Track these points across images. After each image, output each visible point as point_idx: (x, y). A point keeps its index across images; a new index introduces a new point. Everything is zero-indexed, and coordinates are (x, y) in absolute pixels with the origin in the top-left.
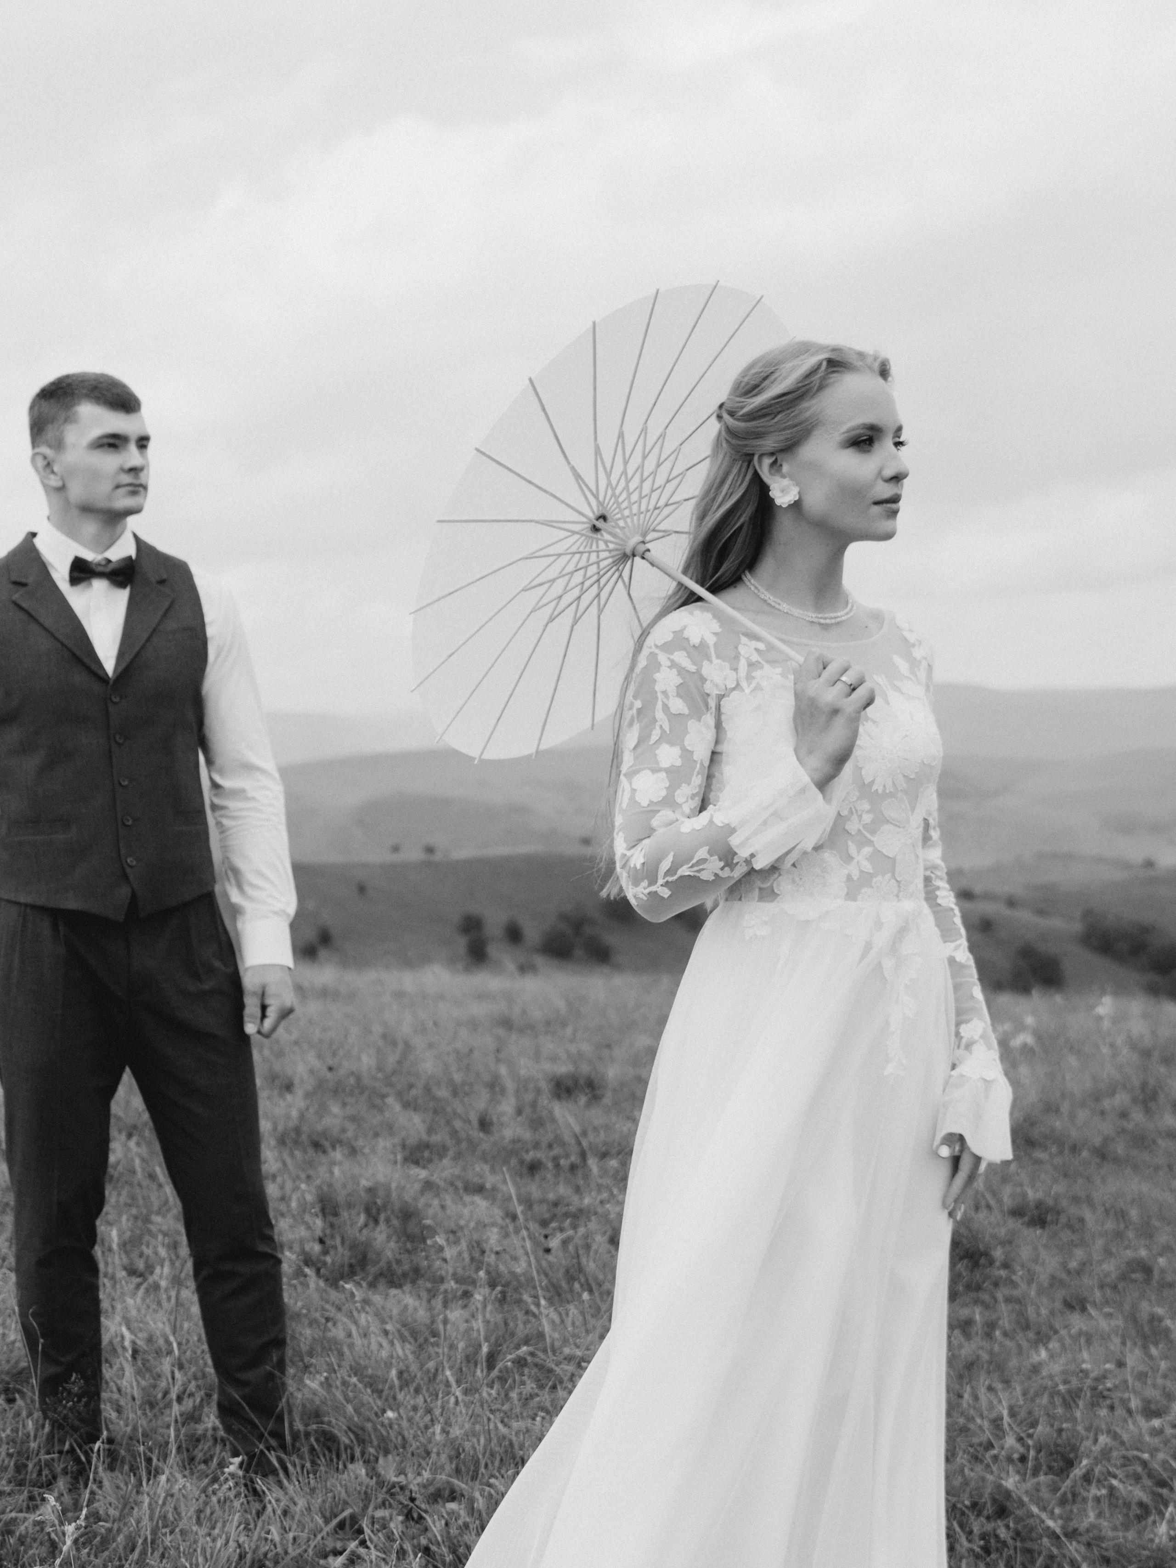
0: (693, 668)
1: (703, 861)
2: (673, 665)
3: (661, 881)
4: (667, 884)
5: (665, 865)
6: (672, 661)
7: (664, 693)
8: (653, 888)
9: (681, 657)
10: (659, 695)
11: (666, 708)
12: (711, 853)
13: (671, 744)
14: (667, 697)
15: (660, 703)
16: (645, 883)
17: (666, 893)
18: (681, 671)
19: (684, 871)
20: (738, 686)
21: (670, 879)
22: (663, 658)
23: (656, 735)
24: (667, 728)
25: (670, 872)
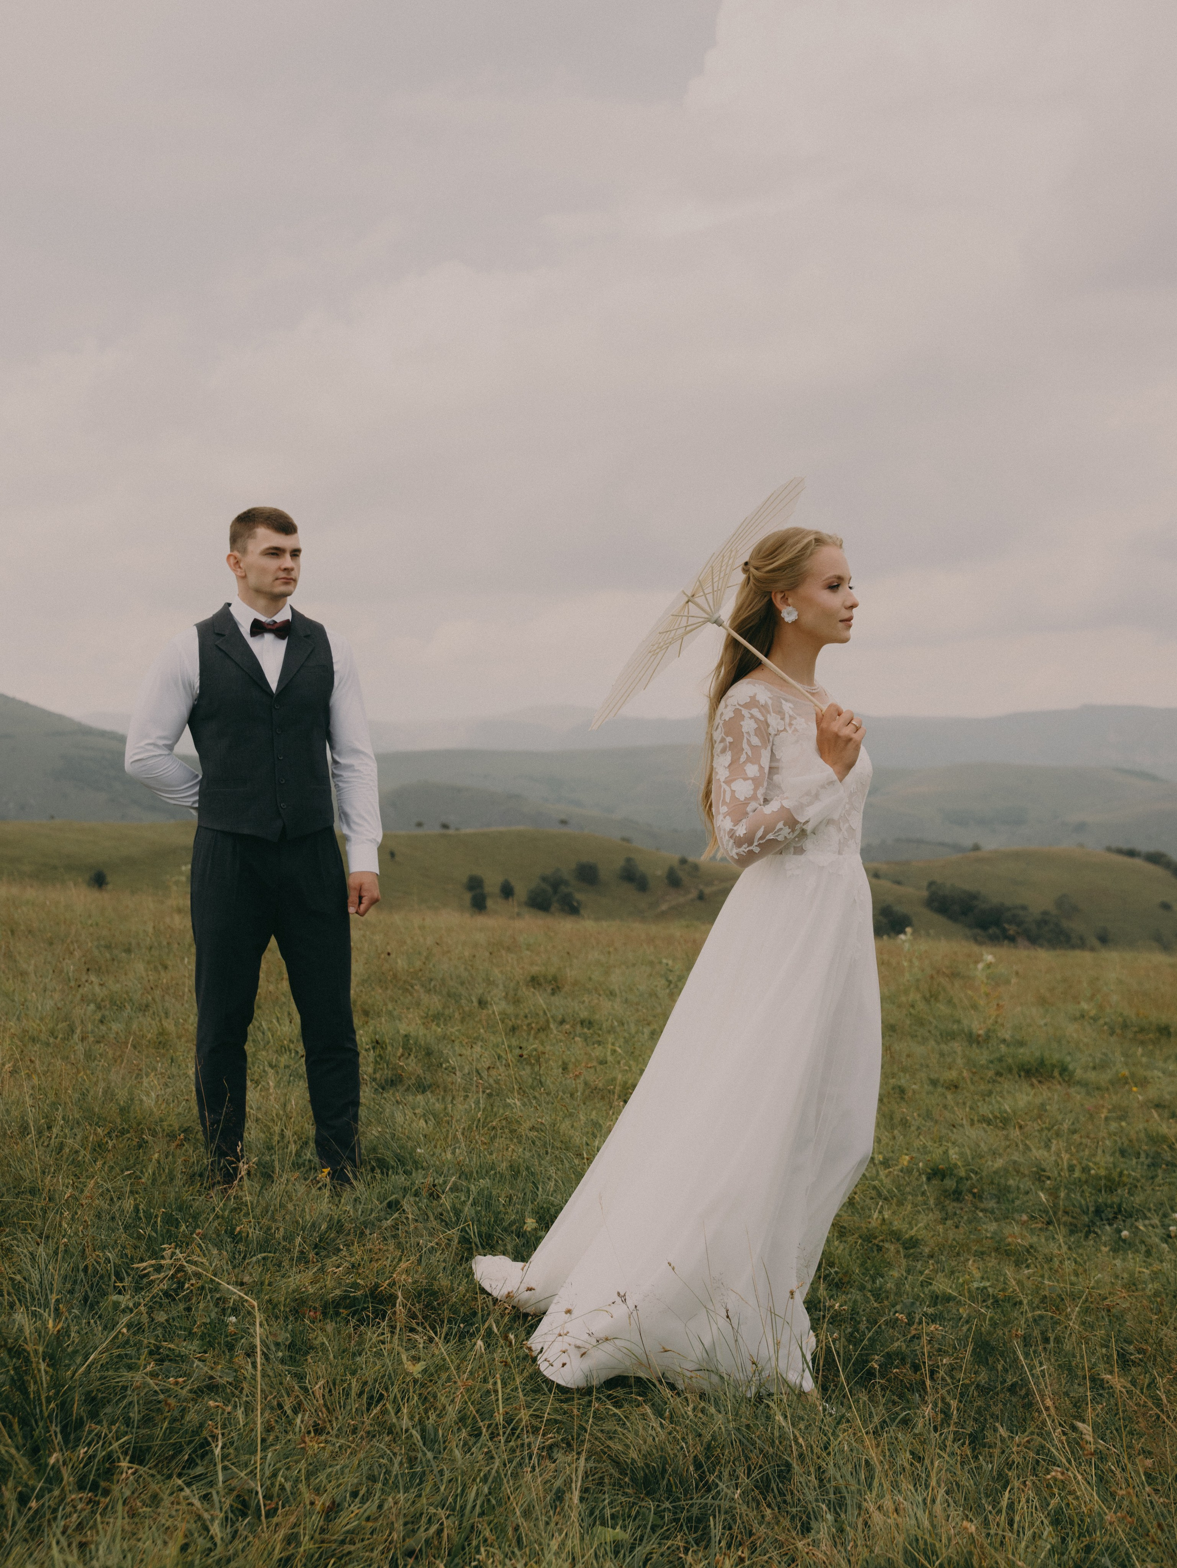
0: (762, 718)
1: (781, 829)
2: (752, 717)
3: (756, 843)
4: (759, 845)
5: (760, 833)
6: (751, 714)
7: (748, 733)
8: (751, 848)
9: (755, 712)
10: (745, 735)
11: (749, 741)
12: (785, 825)
13: (753, 763)
14: (750, 736)
15: (745, 740)
16: (745, 845)
17: (757, 850)
18: (757, 720)
19: (770, 836)
20: (785, 730)
21: (761, 842)
22: (745, 712)
23: (743, 758)
24: (750, 753)
25: (761, 838)
